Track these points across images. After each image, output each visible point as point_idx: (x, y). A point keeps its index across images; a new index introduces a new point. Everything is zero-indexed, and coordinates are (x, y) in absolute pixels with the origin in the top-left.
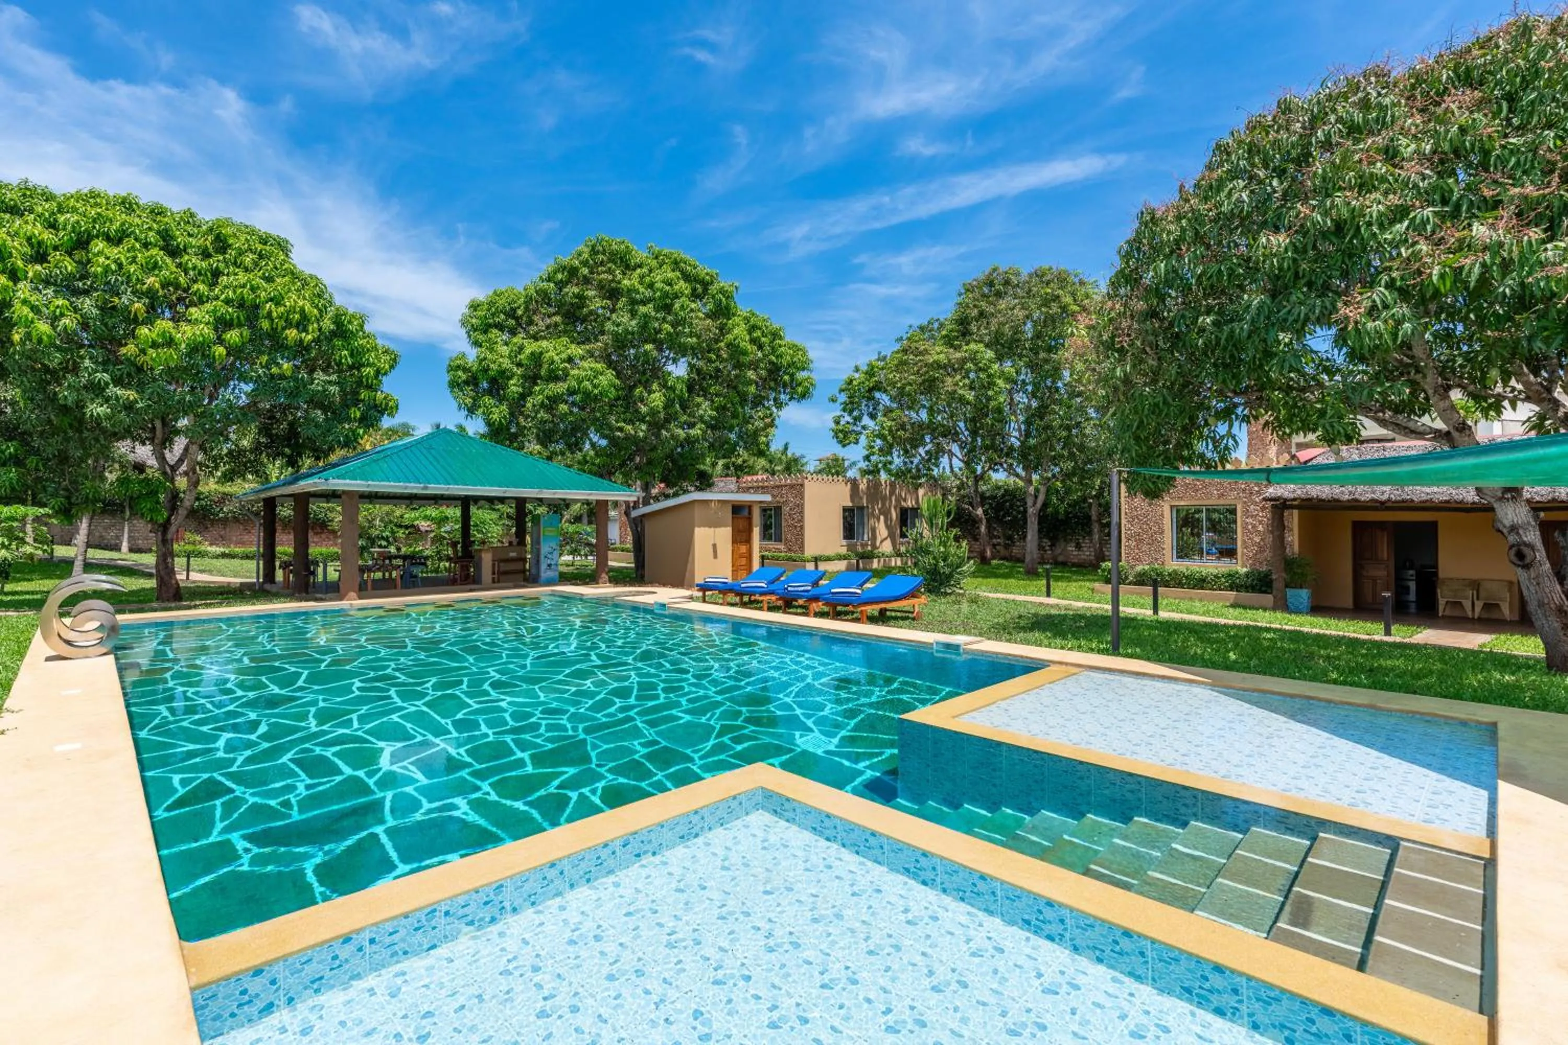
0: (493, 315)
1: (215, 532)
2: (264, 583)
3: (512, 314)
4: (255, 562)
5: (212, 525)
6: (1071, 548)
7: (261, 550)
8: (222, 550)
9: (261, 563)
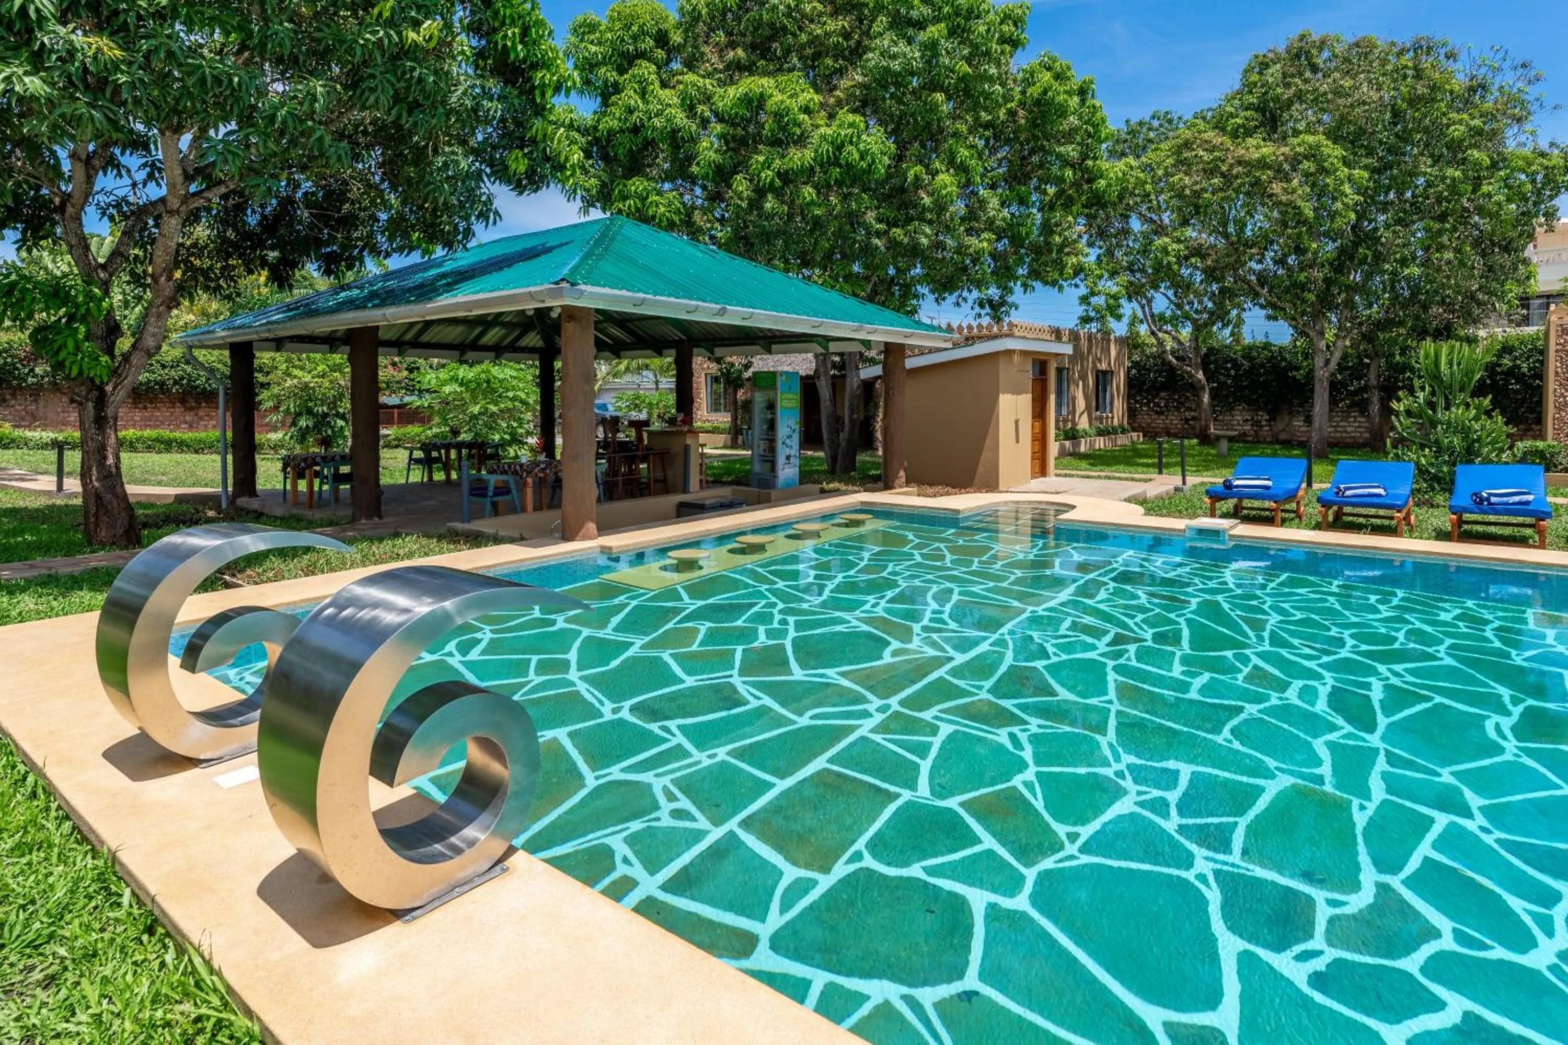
0: (635, 38)
1: (19, 406)
2: (236, 495)
3: (662, 39)
4: (218, 458)
5: (14, 396)
6: (1298, 422)
7: (229, 434)
8: (52, 435)
9: (230, 458)
